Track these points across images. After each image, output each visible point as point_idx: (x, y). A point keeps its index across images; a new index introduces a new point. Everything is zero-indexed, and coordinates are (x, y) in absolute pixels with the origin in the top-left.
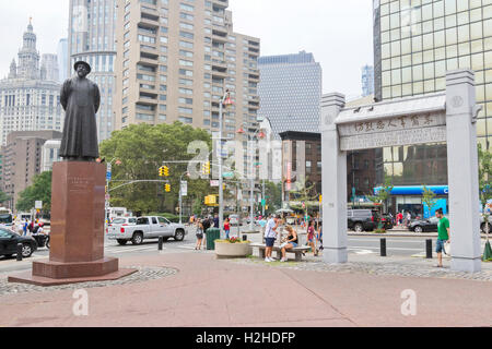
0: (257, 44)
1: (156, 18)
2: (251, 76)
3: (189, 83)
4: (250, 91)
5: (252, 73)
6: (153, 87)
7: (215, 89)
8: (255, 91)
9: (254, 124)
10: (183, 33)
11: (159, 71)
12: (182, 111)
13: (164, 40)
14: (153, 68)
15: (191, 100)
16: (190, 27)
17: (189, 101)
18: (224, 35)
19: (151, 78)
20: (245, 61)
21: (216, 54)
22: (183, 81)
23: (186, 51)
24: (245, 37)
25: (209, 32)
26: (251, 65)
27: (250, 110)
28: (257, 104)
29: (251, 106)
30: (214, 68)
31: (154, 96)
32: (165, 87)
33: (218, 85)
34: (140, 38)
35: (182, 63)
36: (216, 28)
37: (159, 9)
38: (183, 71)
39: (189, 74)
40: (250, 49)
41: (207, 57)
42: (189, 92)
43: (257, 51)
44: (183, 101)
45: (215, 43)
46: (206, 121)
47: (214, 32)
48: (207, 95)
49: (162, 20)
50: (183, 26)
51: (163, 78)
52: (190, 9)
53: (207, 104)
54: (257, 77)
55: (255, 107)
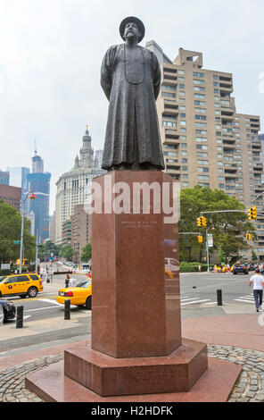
0: (257, 121)
1: (176, 107)
2: (254, 147)
3: (205, 155)
4: (254, 159)
5: (255, 144)
6: (176, 161)
7: (227, 159)
8: (259, 159)
9: (259, 187)
10: (197, 117)
11: (180, 148)
12: (200, 178)
13: (183, 124)
14: (176, 146)
15: (208, 169)
16: (203, 111)
17: (206, 169)
18: (231, 114)
19: (174, 154)
20: (248, 135)
21: (225, 130)
22: (200, 154)
23: (201, 130)
24: (246, 116)
25: (218, 113)
26: (253, 138)
27: (255, 175)
28: (261, 169)
29: (256, 172)
30: (224, 142)
31: (177, 168)
32: (186, 160)
33: (228, 155)
34: (165, 123)
35: (199, 140)
36: (224, 110)
37: (178, 100)
38: (199, 146)
39: (204, 148)
40: (252, 125)
41: (218, 133)
42: (206, 163)
43: (258, 126)
44: (201, 170)
45: (224, 122)
46: (221, 185)
47: (223, 113)
48: (220, 164)
49: (181, 108)
50: (197, 110)
51: (184, 154)
52: (202, 97)
53: (221, 171)
54: (259, 147)
55: (259, 172)
